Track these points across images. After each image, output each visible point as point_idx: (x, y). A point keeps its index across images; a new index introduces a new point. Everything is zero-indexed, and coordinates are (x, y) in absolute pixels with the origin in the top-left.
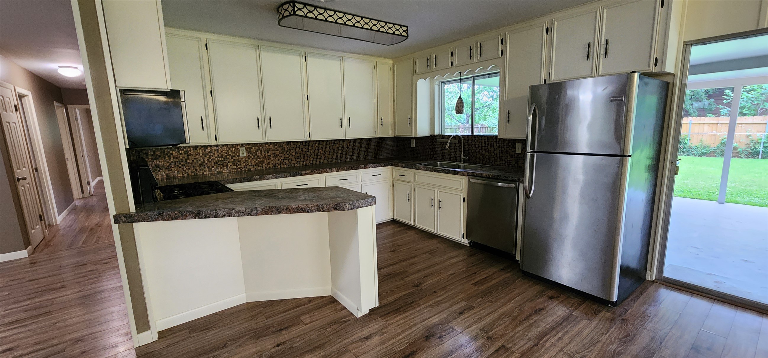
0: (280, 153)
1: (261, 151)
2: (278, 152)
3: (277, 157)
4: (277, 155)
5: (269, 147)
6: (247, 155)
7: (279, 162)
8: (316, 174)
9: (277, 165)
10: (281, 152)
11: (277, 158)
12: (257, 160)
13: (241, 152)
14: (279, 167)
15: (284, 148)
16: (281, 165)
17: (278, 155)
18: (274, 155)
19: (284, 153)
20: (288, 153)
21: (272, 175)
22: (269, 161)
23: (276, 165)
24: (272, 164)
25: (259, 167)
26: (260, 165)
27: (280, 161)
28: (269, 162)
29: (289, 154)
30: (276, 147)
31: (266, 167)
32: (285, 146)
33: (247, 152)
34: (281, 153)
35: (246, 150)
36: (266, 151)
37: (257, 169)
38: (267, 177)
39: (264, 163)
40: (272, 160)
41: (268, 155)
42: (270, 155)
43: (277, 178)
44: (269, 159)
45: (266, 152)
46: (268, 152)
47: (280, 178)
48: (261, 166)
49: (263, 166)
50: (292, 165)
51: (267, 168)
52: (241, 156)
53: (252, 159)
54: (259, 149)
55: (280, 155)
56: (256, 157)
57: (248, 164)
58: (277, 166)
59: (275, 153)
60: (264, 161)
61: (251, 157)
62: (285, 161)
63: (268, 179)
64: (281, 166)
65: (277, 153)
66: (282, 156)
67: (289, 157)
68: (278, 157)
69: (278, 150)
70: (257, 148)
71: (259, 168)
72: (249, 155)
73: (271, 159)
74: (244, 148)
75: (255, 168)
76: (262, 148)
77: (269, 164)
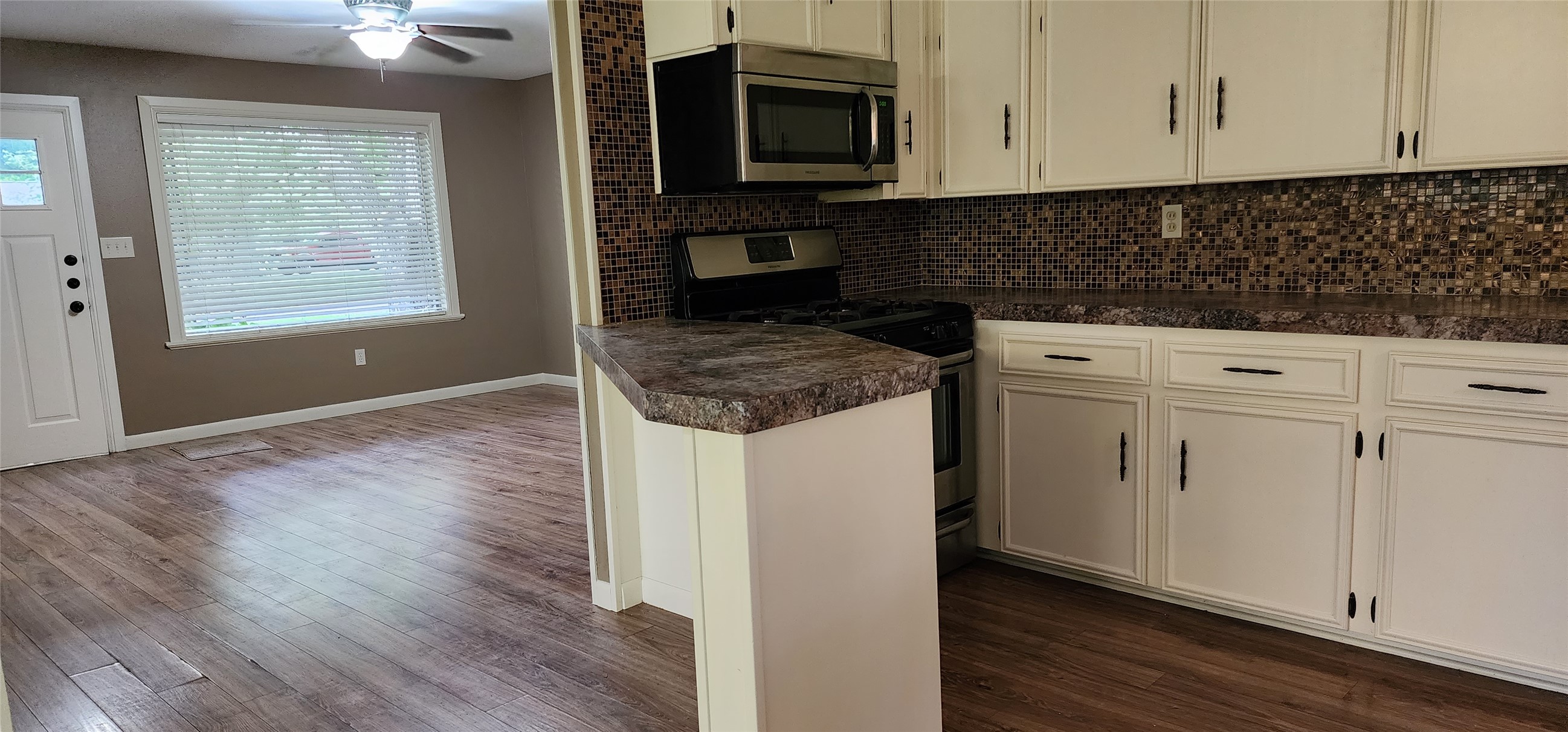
0: (1321, 232)
1: (1240, 220)
2: (1314, 225)
3: (1305, 247)
4: (1305, 239)
5: (1276, 205)
6: (1187, 235)
7: (1313, 267)
8: (1331, 331)
9: (1303, 281)
10: (1329, 225)
11: (1304, 252)
12: (1218, 254)
13: (1165, 222)
14: (1310, 289)
15: (1347, 208)
16: (1318, 281)
17: (1313, 239)
18: (1291, 239)
19: (1343, 232)
20: (1361, 231)
21: (1127, 311)
22: (1266, 261)
23: (1296, 281)
24: (1281, 274)
25: (1224, 281)
26: (1231, 275)
27: (1319, 267)
28: (1267, 267)
29: (1368, 238)
30: (1306, 203)
31: (1252, 287)
32: (1348, 197)
33: (1187, 220)
34: (1328, 232)
35: (1185, 215)
36: (1261, 220)
37: (1215, 289)
38: (1113, 313)
39: (1246, 268)
40: (1282, 260)
41: (1268, 239)
42: (1276, 240)
43: (1145, 325)
44: (1267, 254)
45: (1261, 226)
46: (1268, 226)
47: (1160, 325)
48: (1231, 281)
49: (1239, 280)
50: (1374, 289)
51: (1258, 289)
52: (1163, 237)
53: (1204, 248)
54: (1234, 214)
55: (1320, 239)
56: (1218, 241)
57: (1185, 268)
58: (1303, 287)
59: (1298, 232)
60: (1246, 260)
61: (1199, 241)
62: (1341, 267)
63: (1113, 323)
64: (1318, 288)
65: (1310, 229)
66: (1328, 246)
67: (1366, 253)
68: (1311, 246)
69: (1314, 219)
70: (1226, 207)
71: (1225, 287)
72: (1192, 235)
73: (1275, 253)
74: (1178, 208)
75: (1211, 286)
76: (1247, 207)
77: (1267, 275)
